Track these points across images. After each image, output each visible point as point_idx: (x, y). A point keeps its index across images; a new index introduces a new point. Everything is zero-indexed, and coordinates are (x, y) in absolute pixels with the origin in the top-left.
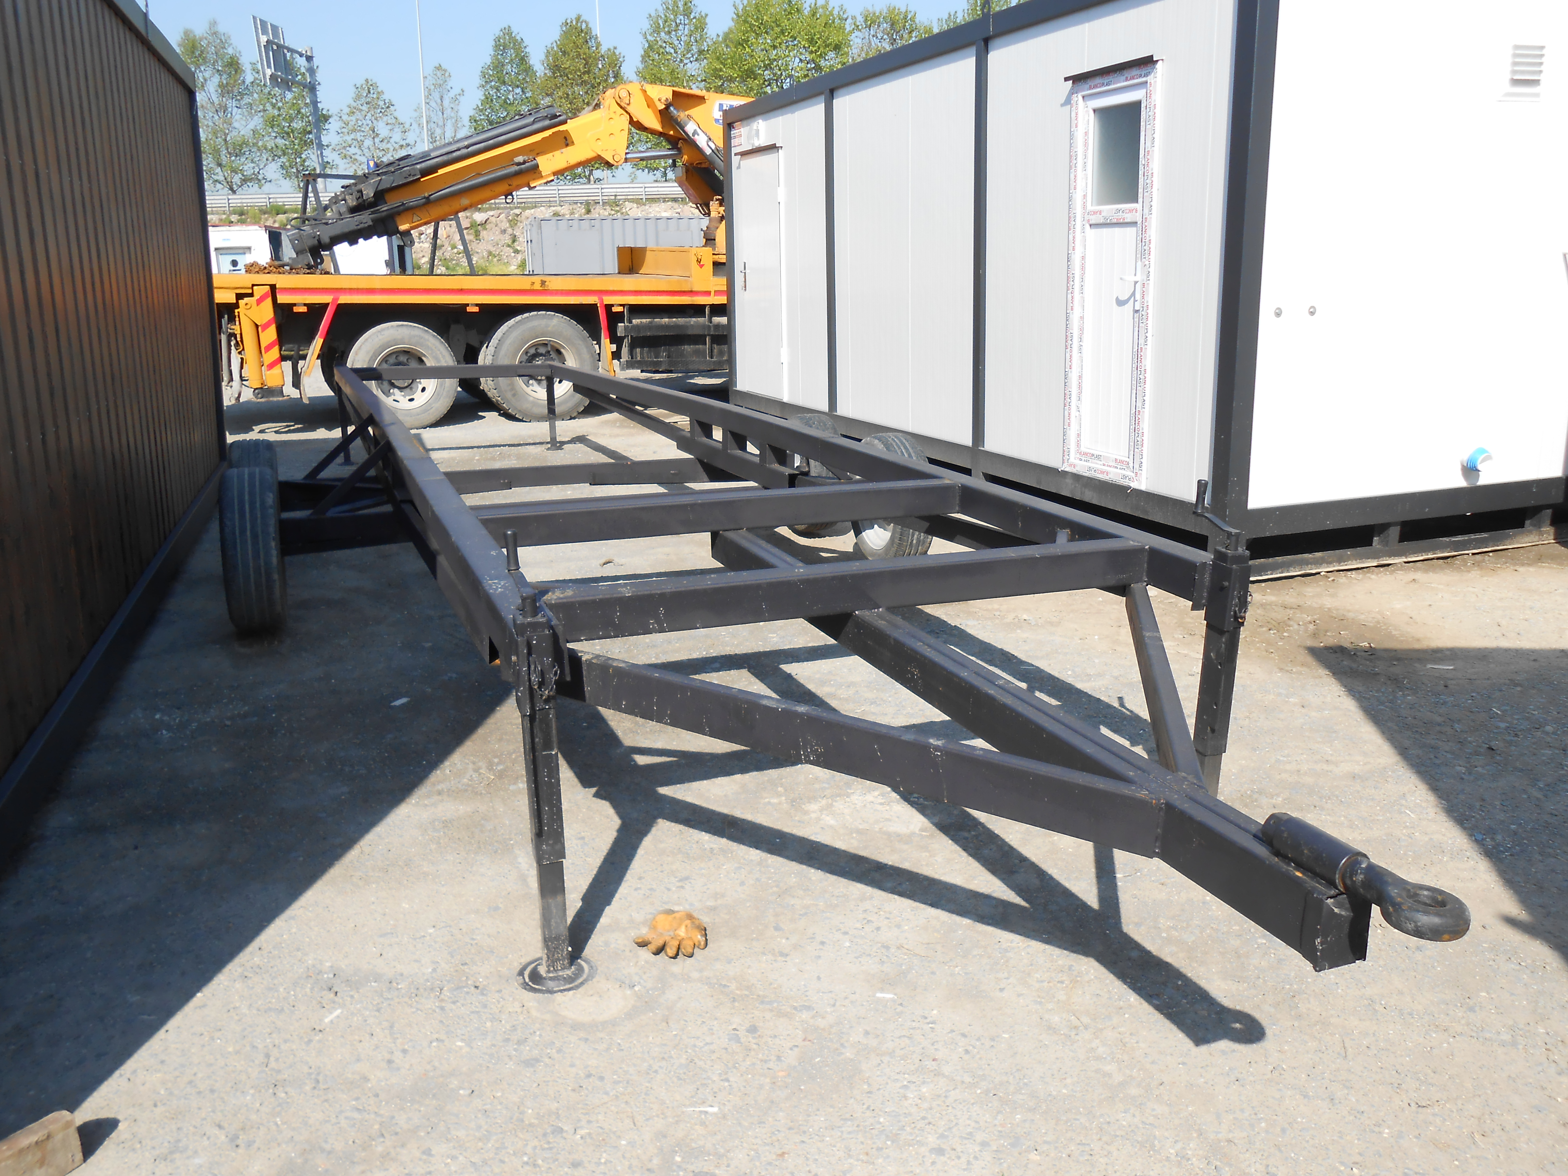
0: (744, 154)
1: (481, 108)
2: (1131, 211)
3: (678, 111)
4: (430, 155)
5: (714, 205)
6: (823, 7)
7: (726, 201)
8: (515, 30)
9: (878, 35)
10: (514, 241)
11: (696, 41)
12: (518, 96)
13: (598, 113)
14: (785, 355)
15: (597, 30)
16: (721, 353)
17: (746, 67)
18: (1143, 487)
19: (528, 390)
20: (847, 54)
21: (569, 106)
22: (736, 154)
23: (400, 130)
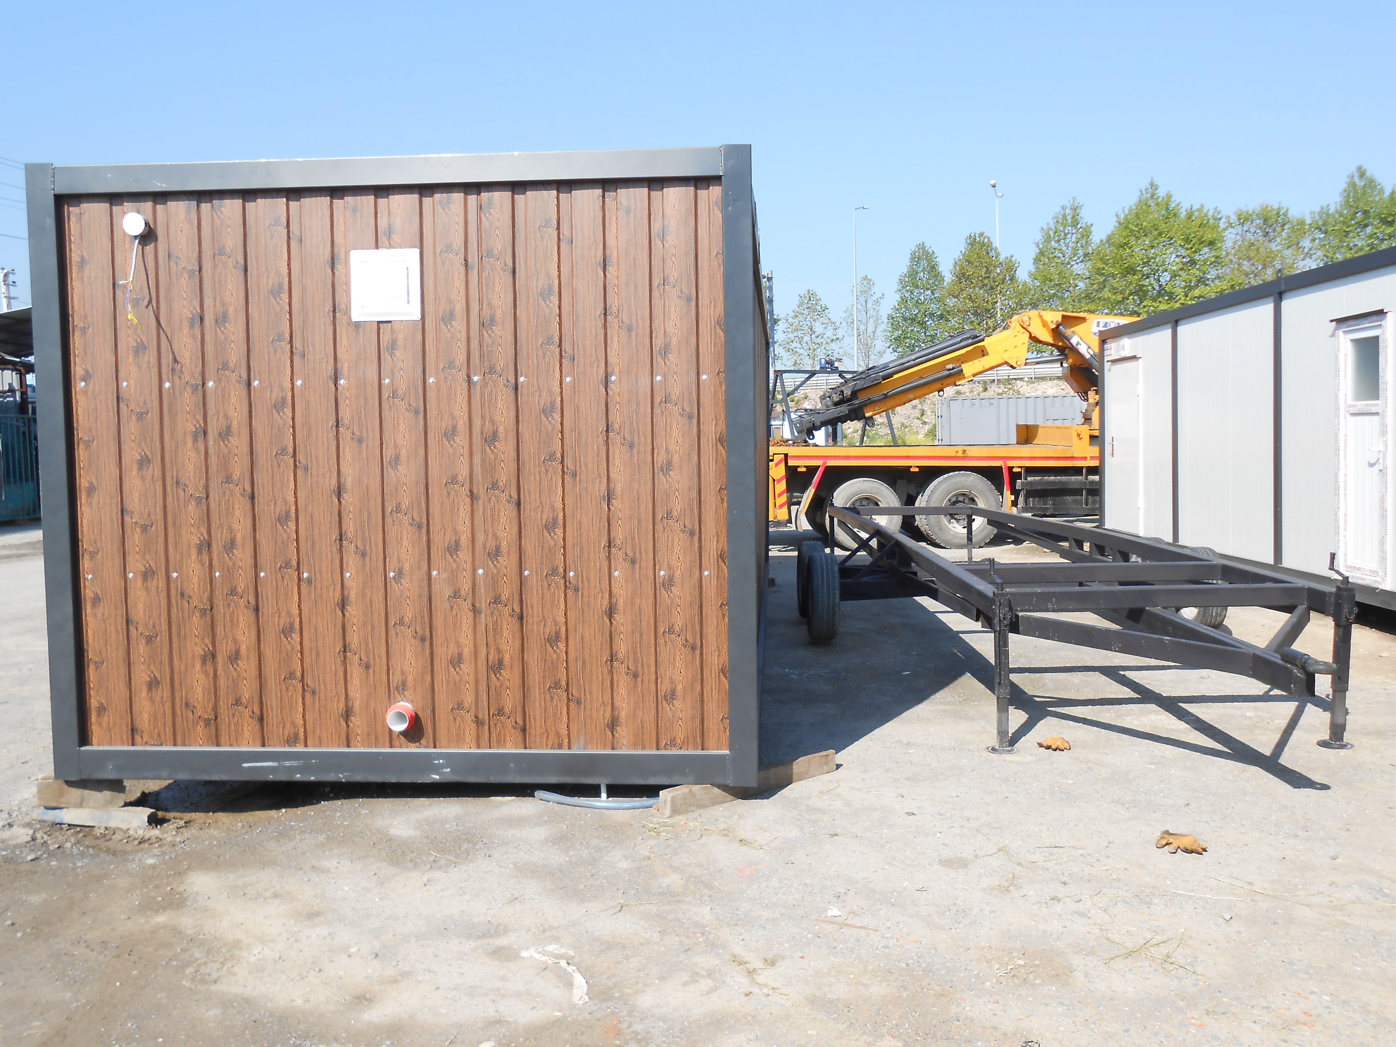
0: (1114, 361)
1: (897, 307)
2: (1375, 405)
3: (1065, 329)
4: (888, 366)
5: (1091, 394)
6: (1198, 210)
7: (1100, 392)
8: (928, 245)
9: (1251, 230)
10: (922, 415)
11: (1082, 247)
12: (928, 297)
13: (1006, 333)
14: (1141, 502)
15: (996, 243)
16: (1094, 502)
17: (1126, 265)
18: (1388, 588)
19: (950, 526)
20: (1220, 248)
21: (971, 304)
22: (1108, 361)
23: (832, 328)
